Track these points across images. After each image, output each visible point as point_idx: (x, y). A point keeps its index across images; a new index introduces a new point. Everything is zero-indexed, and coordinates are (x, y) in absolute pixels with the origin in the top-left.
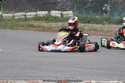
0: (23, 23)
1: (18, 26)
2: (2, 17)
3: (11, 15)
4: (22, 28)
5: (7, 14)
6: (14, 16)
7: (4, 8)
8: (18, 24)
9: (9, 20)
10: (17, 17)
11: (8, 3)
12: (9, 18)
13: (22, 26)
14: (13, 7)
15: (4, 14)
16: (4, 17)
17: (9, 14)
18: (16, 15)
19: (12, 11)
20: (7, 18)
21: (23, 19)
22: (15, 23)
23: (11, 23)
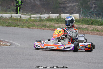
0: (38, 23)
1: (34, 25)
2: (21, 18)
3: (28, 16)
4: (37, 27)
5: (25, 16)
6: (31, 17)
7: (23, 11)
8: (34, 24)
9: (27, 21)
10: (33, 18)
11: (26, 6)
12: (27, 19)
13: (37, 26)
14: (30, 10)
15: (23, 16)
16: (22, 18)
17: (27, 15)
18: (32, 17)
19: (29, 13)
20: (25, 19)
21: (38, 20)
22: (32, 23)
23: (29, 23)
